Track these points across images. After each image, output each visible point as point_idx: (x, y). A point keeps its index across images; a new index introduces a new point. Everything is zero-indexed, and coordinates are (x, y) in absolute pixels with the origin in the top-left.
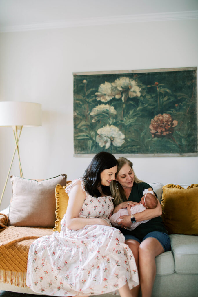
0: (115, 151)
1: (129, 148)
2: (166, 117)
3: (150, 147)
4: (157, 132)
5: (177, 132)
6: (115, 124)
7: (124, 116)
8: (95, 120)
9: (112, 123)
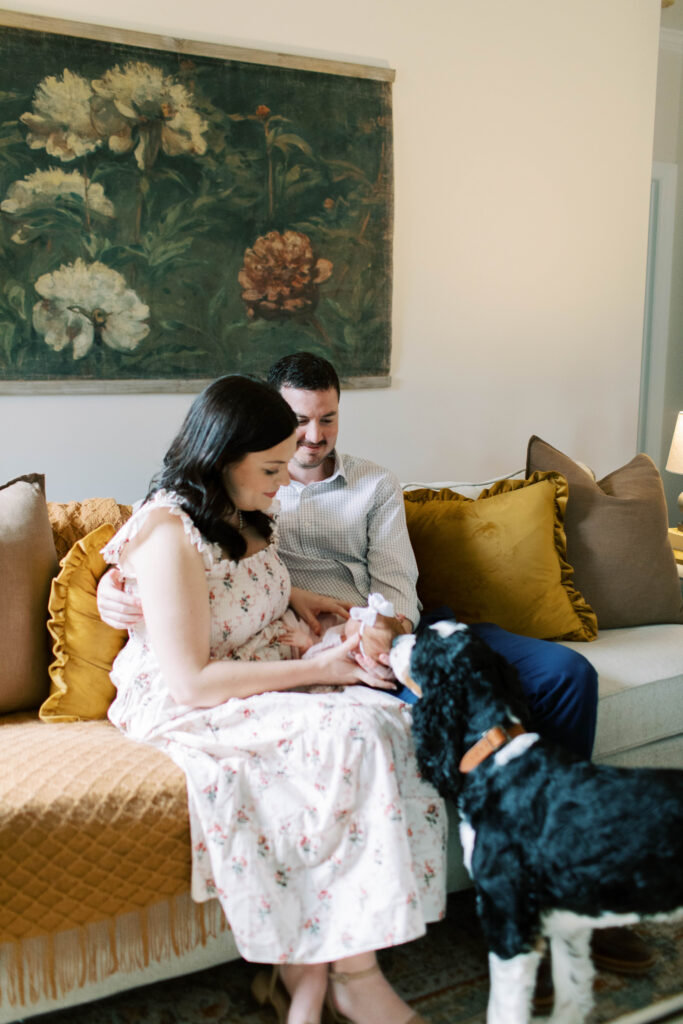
0: (115, 369)
1: (166, 355)
2: (295, 246)
3: (240, 354)
4: (265, 298)
5: (330, 301)
6: (111, 259)
7: (144, 229)
9: (98, 253)
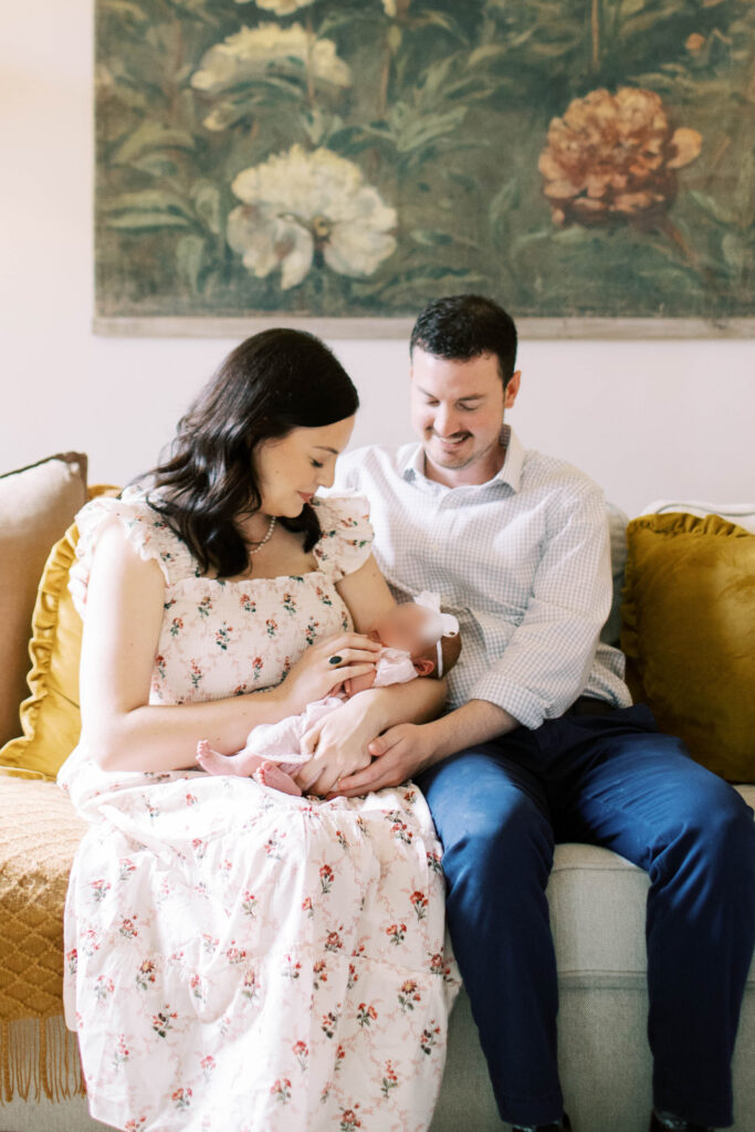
0: (341, 302)
1: (419, 282)
2: (635, 111)
3: (539, 282)
4: (584, 194)
5: (697, 195)
6: (341, 144)
7: (392, 98)
8: (224, 117)
9: (323, 137)
